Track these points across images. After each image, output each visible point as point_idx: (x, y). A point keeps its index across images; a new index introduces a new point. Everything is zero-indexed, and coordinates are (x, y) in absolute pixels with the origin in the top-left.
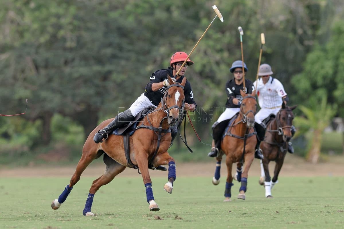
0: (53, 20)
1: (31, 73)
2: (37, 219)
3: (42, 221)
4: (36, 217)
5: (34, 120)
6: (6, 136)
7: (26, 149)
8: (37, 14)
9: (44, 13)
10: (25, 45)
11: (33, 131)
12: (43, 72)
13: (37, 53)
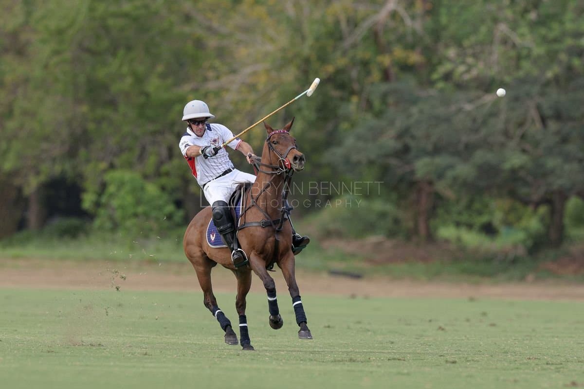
0: (569, 42)
1: (535, 128)
2: (550, 369)
3: (559, 372)
4: (549, 366)
5: (537, 205)
6: (489, 230)
7: (521, 251)
8: (543, 31)
9: (555, 30)
10: (522, 81)
11: (533, 223)
12: (553, 126)
13: (542, 94)
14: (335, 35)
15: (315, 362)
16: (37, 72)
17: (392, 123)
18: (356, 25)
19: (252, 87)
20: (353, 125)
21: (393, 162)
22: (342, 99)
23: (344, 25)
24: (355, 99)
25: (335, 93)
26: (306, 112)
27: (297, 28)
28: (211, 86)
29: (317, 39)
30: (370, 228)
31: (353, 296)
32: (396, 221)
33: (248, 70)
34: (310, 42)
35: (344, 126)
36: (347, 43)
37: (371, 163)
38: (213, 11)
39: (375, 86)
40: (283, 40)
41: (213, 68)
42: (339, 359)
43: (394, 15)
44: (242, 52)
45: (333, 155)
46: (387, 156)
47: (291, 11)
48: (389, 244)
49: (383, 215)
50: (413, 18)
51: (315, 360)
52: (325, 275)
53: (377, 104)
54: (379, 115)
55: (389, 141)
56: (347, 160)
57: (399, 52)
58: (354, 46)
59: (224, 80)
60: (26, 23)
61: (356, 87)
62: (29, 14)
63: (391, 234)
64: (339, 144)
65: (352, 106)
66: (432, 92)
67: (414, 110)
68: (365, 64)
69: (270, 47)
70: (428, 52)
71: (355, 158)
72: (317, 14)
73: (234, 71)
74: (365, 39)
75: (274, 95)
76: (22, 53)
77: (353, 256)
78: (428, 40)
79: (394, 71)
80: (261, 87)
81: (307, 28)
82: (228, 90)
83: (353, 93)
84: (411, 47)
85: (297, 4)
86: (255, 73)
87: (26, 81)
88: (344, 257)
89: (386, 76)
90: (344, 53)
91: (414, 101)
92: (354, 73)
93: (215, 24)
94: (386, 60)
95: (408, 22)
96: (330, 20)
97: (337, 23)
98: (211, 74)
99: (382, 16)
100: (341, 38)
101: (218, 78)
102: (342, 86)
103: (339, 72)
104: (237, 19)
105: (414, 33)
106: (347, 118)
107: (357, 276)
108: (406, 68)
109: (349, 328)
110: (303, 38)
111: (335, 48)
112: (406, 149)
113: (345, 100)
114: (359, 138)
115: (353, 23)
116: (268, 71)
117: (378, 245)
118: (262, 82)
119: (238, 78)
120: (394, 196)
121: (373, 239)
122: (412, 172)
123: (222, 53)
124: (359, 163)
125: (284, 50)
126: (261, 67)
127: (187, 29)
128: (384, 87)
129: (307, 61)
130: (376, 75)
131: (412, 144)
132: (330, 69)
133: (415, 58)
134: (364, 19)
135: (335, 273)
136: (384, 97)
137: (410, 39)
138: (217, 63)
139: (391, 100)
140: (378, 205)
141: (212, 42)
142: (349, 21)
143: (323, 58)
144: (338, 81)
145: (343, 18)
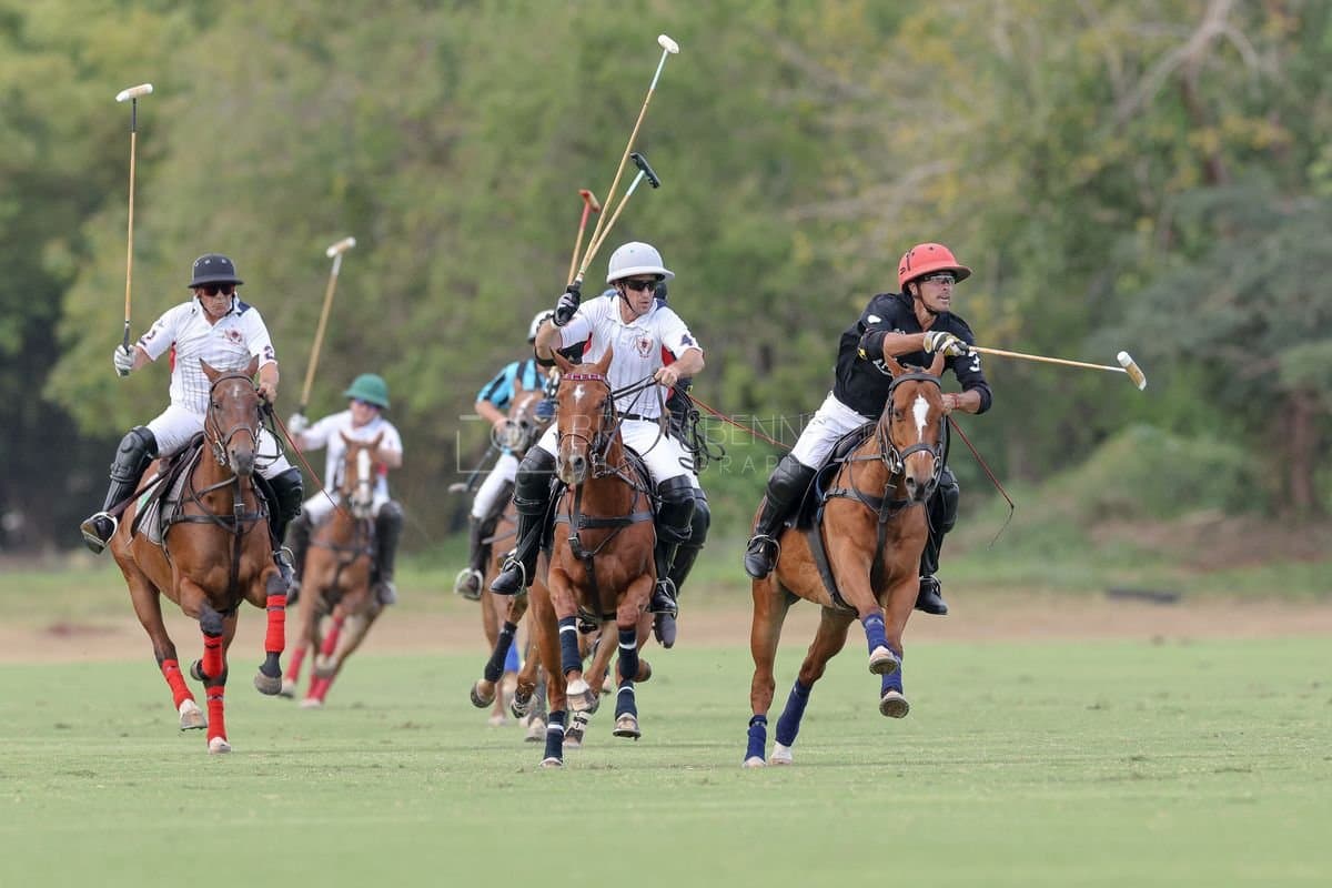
14: (1099, 93)
16: (477, 199)
17: (1227, 271)
18: (1141, 70)
19: (929, 209)
20: (1145, 279)
21: (1231, 354)
22: (1118, 227)
23: (1116, 70)
24: (1145, 226)
25: (1107, 215)
26: (1043, 257)
27: (1017, 81)
28: (841, 210)
29: (1061, 104)
30: (1189, 494)
31: (1158, 640)
32: (1243, 478)
33: (918, 174)
34: (1045, 110)
35: (1127, 283)
36: (1125, 108)
37: (1186, 356)
38: (838, 54)
39: (1185, 195)
40: (990, 108)
41: (846, 173)
43: (1220, 44)
44: (904, 137)
46: (1219, 341)
47: (1003, 46)
48: (1231, 526)
49: (1215, 468)
50: (1261, 49)
52: (1099, 597)
53: (1192, 234)
54: (1197, 256)
55: (1222, 311)
57: (1234, 123)
58: (1138, 114)
59: (868, 196)
60: (448, 96)
61: (1147, 199)
62: (452, 79)
63: (1236, 506)
64: (1118, 319)
65: (1141, 241)
66: (1307, 203)
67: (1272, 243)
68: (1165, 151)
69: (962, 125)
70: (1295, 118)
71: (1151, 346)
72: (1059, 51)
73: (888, 179)
74: (1163, 99)
75: (976, 224)
76: (440, 156)
77: (1154, 555)
78: (1294, 95)
79: (1225, 162)
80: (946, 209)
81: (1038, 82)
82: (877, 217)
83: (1139, 212)
84: (1257, 111)
85: (1012, 30)
86: (932, 180)
87: (454, 218)
88: (1140, 557)
89: (1209, 174)
90: (1119, 132)
91: (1273, 223)
92: (1141, 171)
93: (844, 80)
94: (1209, 141)
95: (1251, 58)
96: (1088, 63)
97: (1104, 66)
98: (840, 185)
99: (1195, 47)
100: (1111, 99)
101: (854, 192)
102: (1116, 200)
103: (1108, 170)
104: (890, 70)
105: (1264, 82)
106: (1129, 267)
107: (1167, 598)
108: (1248, 153)
109: (1140, 708)
110: (1031, 103)
111: (1099, 121)
112: (1259, 327)
113: (1129, 227)
114: (1157, 305)
115: (1137, 67)
116: (960, 175)
117: (1209, 530)
118: (948, 196)
119: (897, 192)
120: (1238, 425)
121: (1196, 518)
122: (1274, 374)
123: (862, 140)
124: (1159, 360)
125: (991, 129)
126: (945, 166)
127: (784, 97)
128: (1207, 197)
129: (1041, 150)
130: (1188, 173)
131: (1272, 316)
132: (1091, 163)
133: (1267, 132)
134: (1158, 55)
135: (1118, 594)
136: (1207, 217)
137: (1256, 95)
138: (852, 162)
139: (1221, 222)
140: (1206, 447)
141: (841, 119)
142: (1126, 60)
143: (1075, 142)
144: (1107, 188)
145: (1114, 57)
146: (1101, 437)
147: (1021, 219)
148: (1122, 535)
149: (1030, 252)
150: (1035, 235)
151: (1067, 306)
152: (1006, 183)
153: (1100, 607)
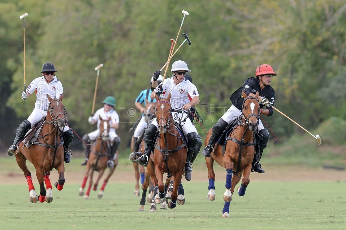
14: (322, 18)
15: (309, 224)
16: (136, 48)
18: (335, 11)
19: (271, 52)
20: (335, 74)
22: (327, 58)
23: (327, 11)
24: (335, 58)
25: (324, 54)
26: (305, 67)
27: (297, 14)
28: (245, 52)
29: (311, 21)
31: (338, 181)
33: (268, 41)
34: (306, 23)
35: (330, 75)
36: (329, 22)
38: (244, 5)
40: (289, 22)
41: (246, 41)
42: (325, 221)
44: (264, 30)
45: (323, 93)
47: (294, 4)
51: (309, 223)
52: (321, 169)
56: (332, 96)
58: (334, 24)
59: (253, 48)
60: (128, 17)
61: (336, 50)
62: (129, 12)
64: (327, 86)
65: (334, 62)
68: (341, 35)
69: (281, 27)
71: (337, 94)
72: (310, 5)
73: (259, 43)
74: (341, 20)
75: (285, 57)
76: (125, 35)
77: (338, 156)
80: (276, 52)
81: (303, 14)
82: (255, 54)
83: (334, 54)
86: (272, 43)
87: (129, 53)
88: (333, 157)
90: (328, 30)
92: (334, 41)
93: (246, 13)
96: (319, 9)
97: (323, 10)
98: (244, 45)
100: (325, 20)
101: (249, 47)
102: (327, 50)
103: (324, 41)
104: (259, 10)
106: (331, 70)
107: (341, 169)
109: (333, 201)
110: (302, 21)
111: (322, 26)
113: (331, 58)
114: (339, 81)
115: (333, 10)
116: (280, 42)
118: (277, 48)
119: (262, 47)
123: (251, 31)
124: (339, 98)
125: (289, 28)
126: (276, 39)
127: (228, 18)
129: (305, 35)
132: (320, 39)
134: (339, 7)
135: (326, 167)
138: (248, 38)
141: (245, 25)
142: (330, 8)
143: (315, 32)
144: (324, 46)
145: (326, 7)
146: (322, 120)
147: (299, 55)
148: (327, 150)
149: (301, 65)
150: (302, 60)
151: (312, 81)
152: (294, 44)
153: (321, 171)
